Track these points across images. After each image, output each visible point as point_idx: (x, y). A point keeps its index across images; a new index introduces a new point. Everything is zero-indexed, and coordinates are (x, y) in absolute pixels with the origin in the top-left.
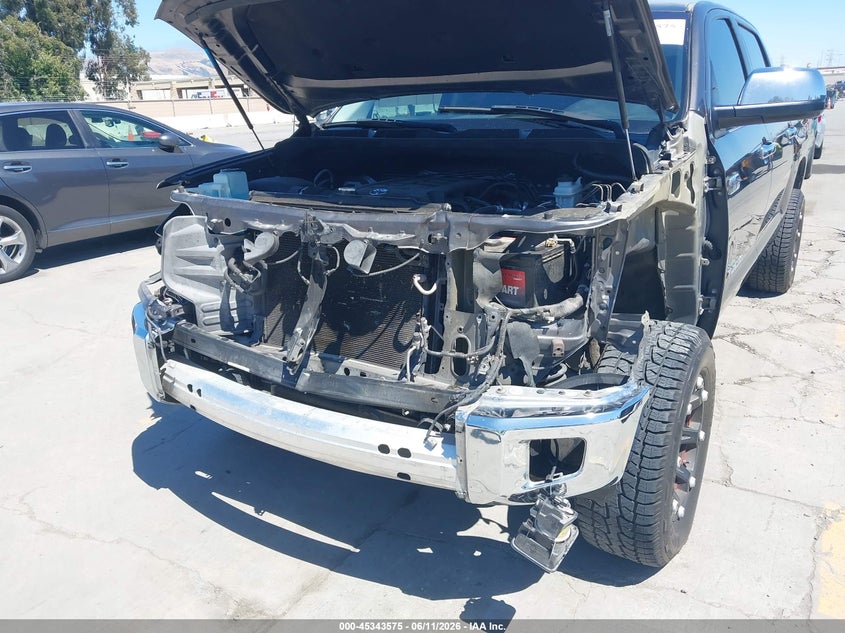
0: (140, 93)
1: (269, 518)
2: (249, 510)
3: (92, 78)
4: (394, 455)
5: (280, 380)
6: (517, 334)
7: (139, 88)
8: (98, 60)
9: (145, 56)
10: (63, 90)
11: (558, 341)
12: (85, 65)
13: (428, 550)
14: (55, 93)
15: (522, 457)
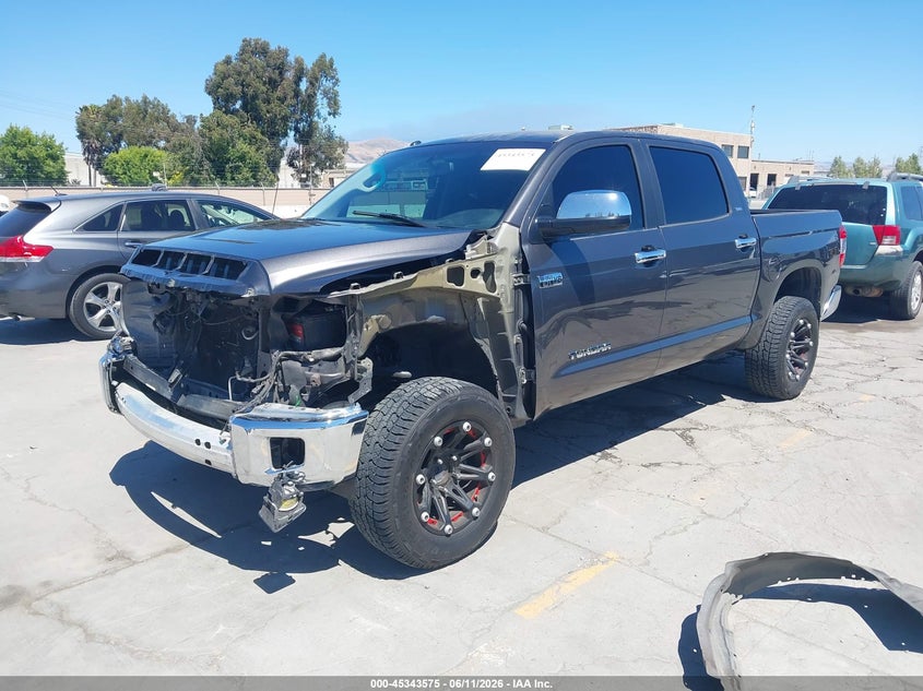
0: (332, 180)
1: (179, 512)
2: (168, 505)
3: (291, 164)
4: (203, 446)
5: (169, 398)
6: (288, 368)
7: (331, 176)
8: (300, 148)
9: (343, 145)
10: (254, 177)
11: (316, 376)
12: (286, 153)
13: (269, 543)
14: (247, 179)
15: (265, 451)
